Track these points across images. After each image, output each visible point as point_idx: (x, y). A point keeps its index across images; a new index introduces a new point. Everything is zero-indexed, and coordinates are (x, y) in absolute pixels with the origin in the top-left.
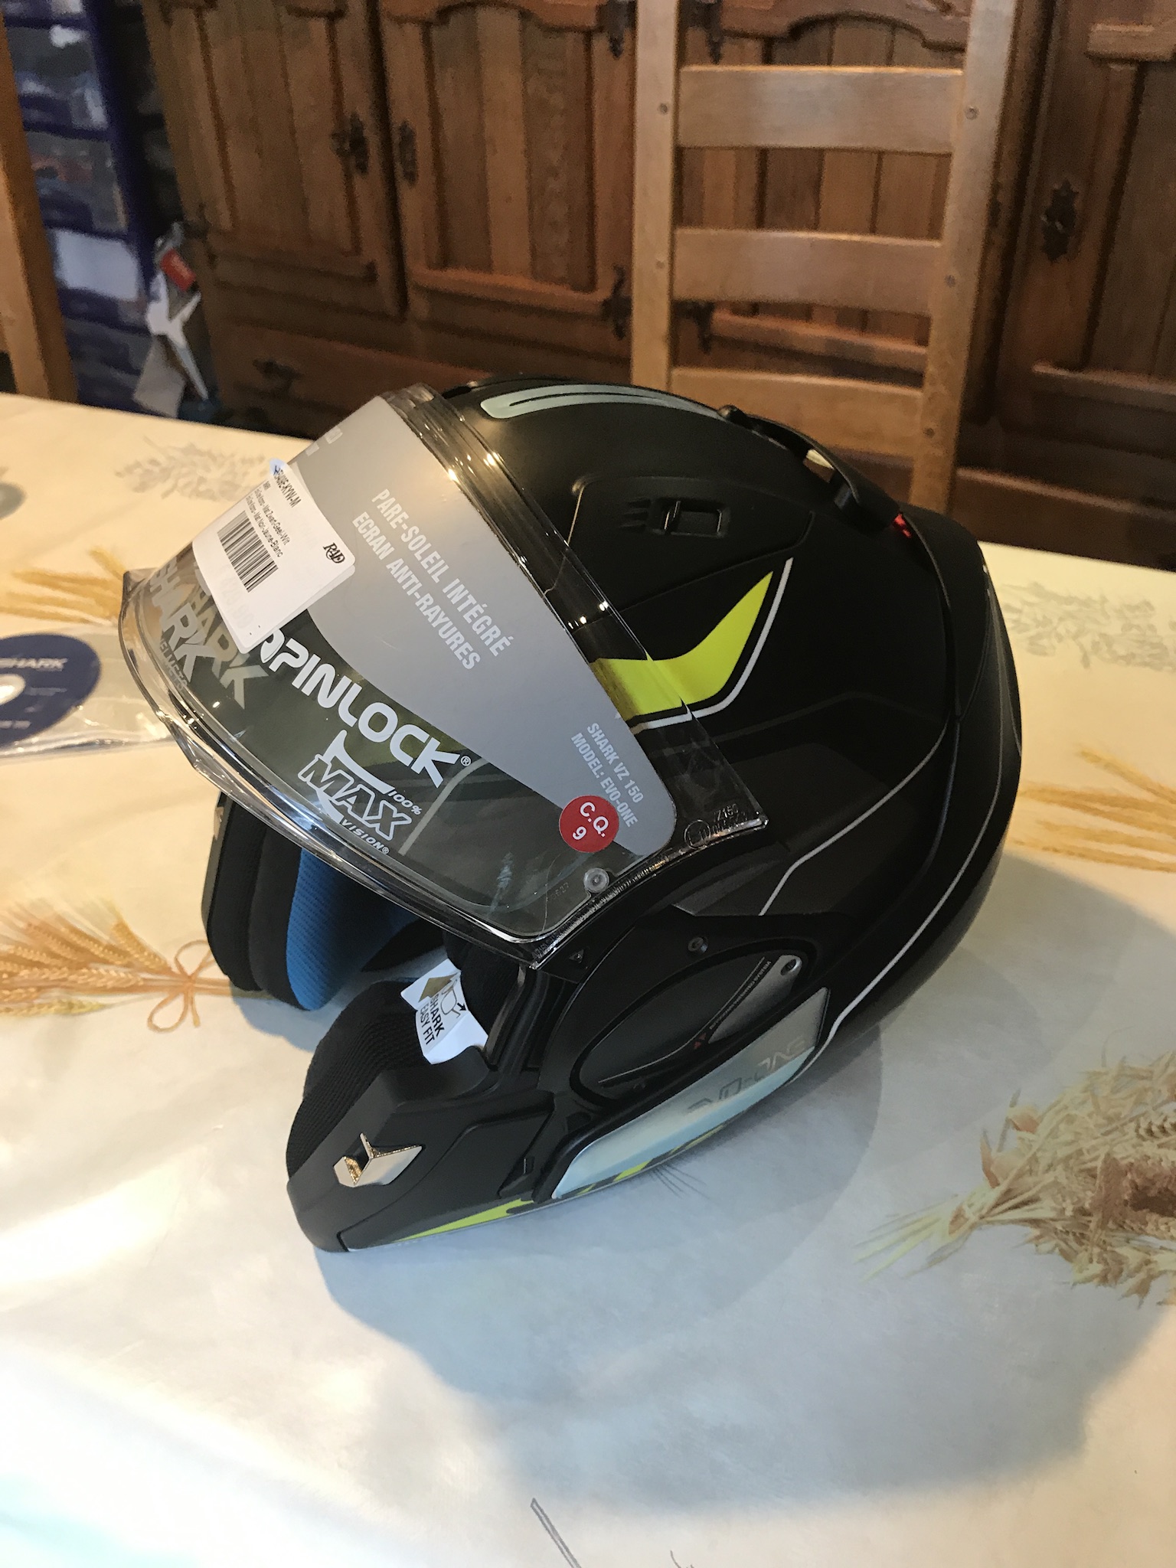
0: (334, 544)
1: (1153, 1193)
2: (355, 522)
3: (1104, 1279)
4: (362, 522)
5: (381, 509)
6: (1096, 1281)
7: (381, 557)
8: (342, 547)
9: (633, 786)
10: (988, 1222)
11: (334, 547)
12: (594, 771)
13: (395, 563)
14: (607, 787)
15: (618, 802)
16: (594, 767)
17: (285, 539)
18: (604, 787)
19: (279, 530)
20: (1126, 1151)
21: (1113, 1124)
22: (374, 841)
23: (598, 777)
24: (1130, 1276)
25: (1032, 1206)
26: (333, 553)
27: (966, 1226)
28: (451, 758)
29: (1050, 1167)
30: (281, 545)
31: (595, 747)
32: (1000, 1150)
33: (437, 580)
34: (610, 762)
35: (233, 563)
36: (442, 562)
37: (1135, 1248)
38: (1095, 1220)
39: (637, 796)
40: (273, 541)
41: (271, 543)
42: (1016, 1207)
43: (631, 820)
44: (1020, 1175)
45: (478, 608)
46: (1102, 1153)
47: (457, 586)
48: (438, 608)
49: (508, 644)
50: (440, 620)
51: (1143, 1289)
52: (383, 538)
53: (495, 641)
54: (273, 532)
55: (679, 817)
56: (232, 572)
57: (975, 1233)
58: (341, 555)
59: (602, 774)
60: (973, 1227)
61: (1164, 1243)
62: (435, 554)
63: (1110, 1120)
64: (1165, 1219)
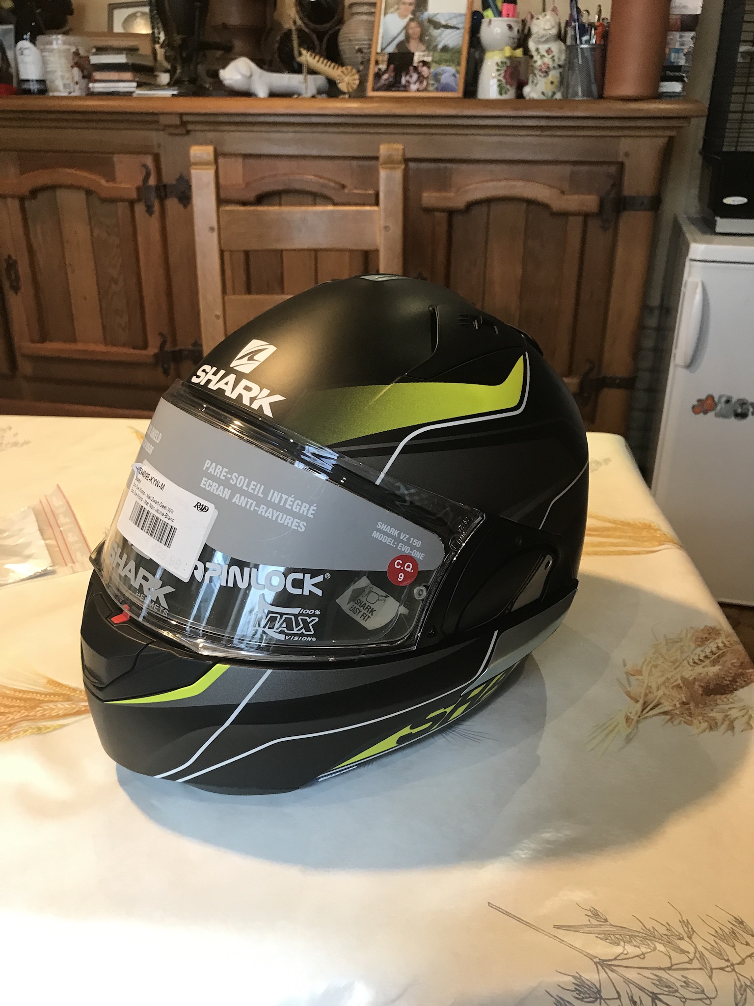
0: (198, 503)
1: (711, 686)
2: (202, 485)
3: (711, 729)
4: (205, 483)
5: (211, 472)
6: (708, 731)
7: (227, 498)
8: (204, 502)
9: (414, 540)
10: (644, 718)
11: (199, 504)
12: (391, 544)
13: (236, 497)
14: (401, 548)
15: (411, 552)
16: (390, 543)
17: (170, 510)
18: (400, 549)
19: (164, 507)
20: (689, 673)
21: (676, 664)
22: (306, 638)
23: (394, 546)
24: (722, 723)
25: (660, 706)
26: (201, 507)
27: (634, 723)
28: (320, 579)
29: (658, 689)
30: (170, 515)
31: (386, 534)
32: (630, 686)
33: (262, 496)
34: (397, 536)
35: (151, 535)
36: (259, 485)
37: (717, 712)
38: (692, 705)
39: (418, 544)
40: (165, 514)
41: (164, 516)
42: (652, 709)
43: (422, 556)
44: (646, 695)
45: (290, 499)
46: (678, 676)
47: (274, 493)
48: (271, 510)
49: (315, 508)
50: (275, 515)
51: (731, 727)
52: (222, 487)
53: (308, 510)
54: (161, 510)
55: (443, 541)
56: (153, 541)
57: (640, 725)
58: (206, 506)
59: (396, 543)
60: (638, 722)
61: (731, 706)
62: (253, 483)
63: (674, 662)
64: (724, 696)
